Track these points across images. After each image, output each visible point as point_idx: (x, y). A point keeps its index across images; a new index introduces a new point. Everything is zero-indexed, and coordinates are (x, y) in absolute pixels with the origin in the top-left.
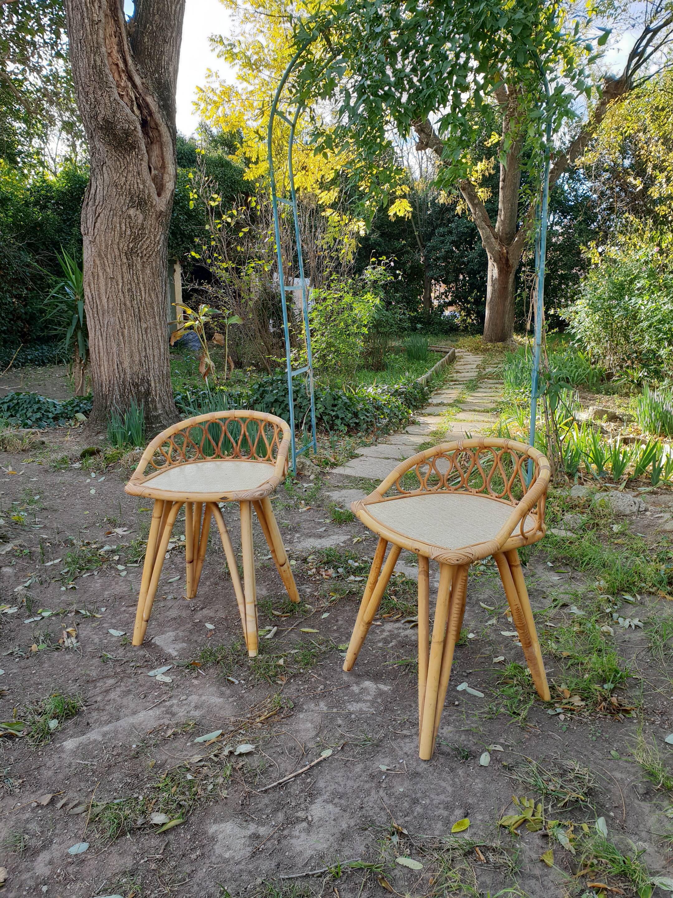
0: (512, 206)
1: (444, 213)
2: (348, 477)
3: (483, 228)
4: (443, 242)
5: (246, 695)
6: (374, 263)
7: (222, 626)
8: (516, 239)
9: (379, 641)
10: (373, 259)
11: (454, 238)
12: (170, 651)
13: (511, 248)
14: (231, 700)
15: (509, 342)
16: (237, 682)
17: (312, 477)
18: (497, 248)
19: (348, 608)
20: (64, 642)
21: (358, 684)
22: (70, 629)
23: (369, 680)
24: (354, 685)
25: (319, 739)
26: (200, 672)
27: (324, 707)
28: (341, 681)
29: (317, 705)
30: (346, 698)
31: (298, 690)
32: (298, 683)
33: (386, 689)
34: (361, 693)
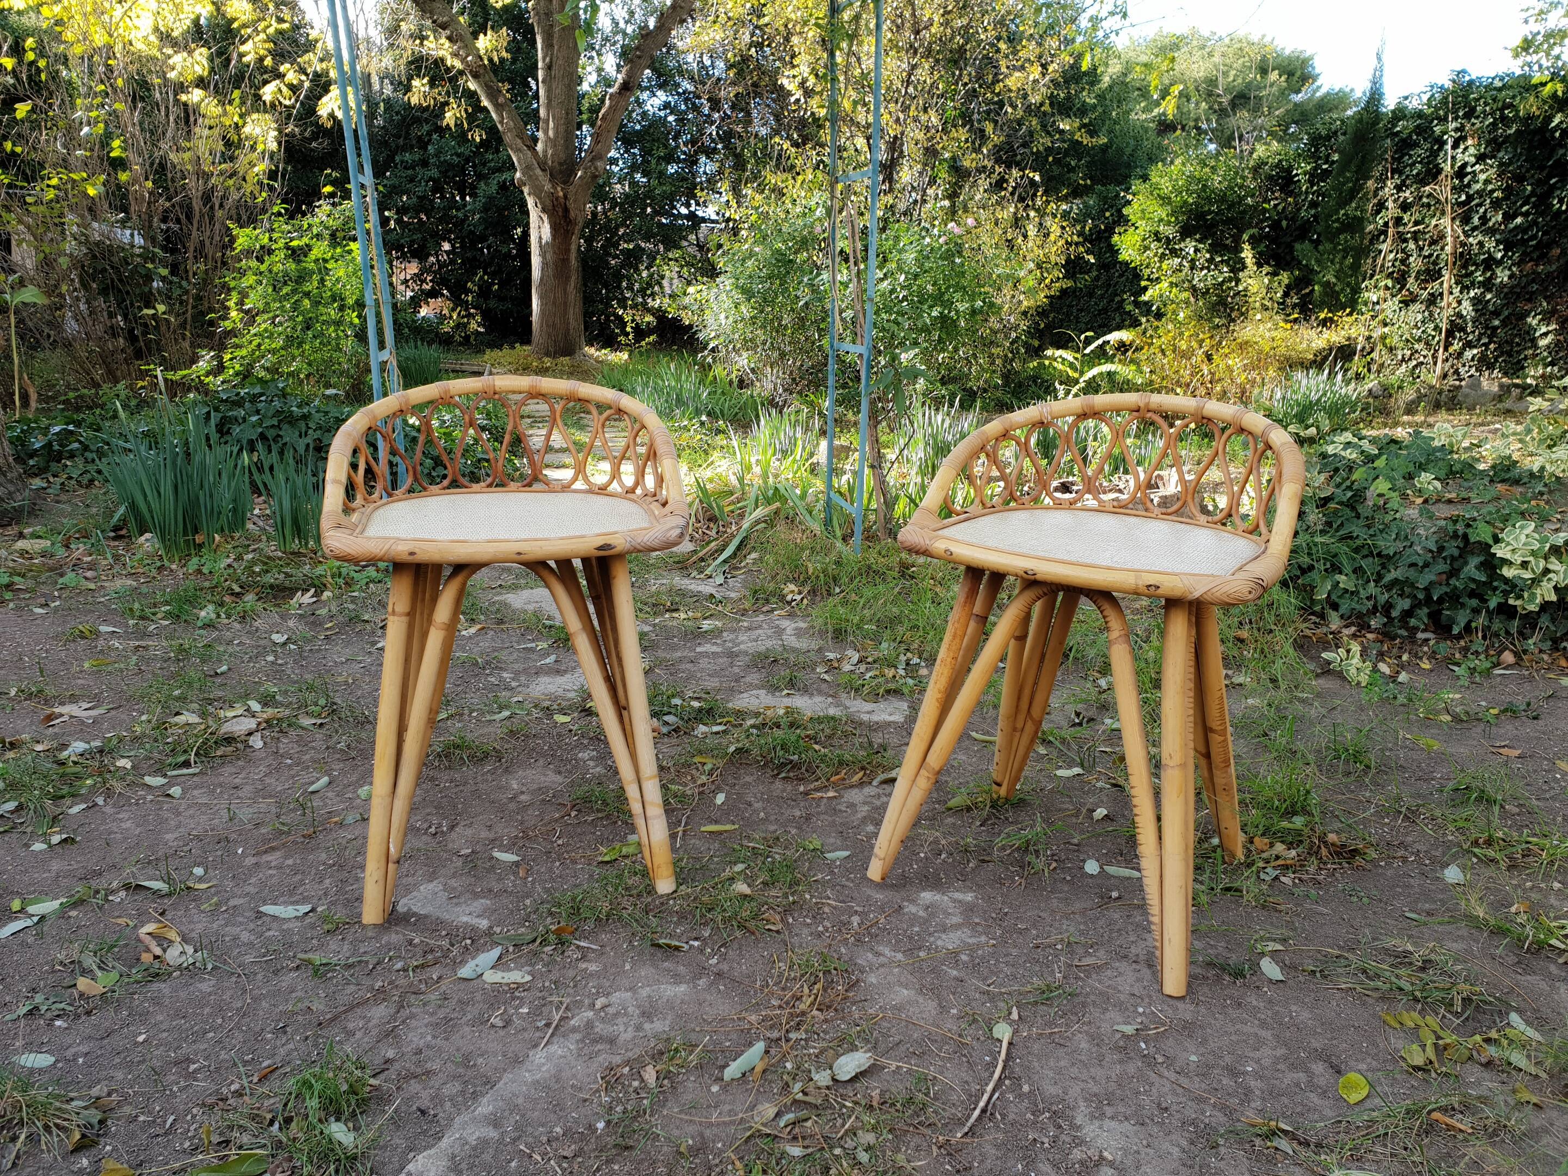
0: (567, 114)
1: (409, 126)
3: (518, 150)
4: (412, 180)
5: (726, 968)
6: (332, 195)
7: (532, 852)
8: (579, 174)
10: (328, 189)
11: (434, 173)
12: (465, 919)
13: (572, 189)
14: (702, 981)
15: (577, 356)
16: (684, 947)
18: (548, 187)
19: (748, 779)
20: (156, 957)
21: (913, 901)
22: (150, 927)
23: (924, 890)
24: (906, 904)
25: (954, 1011)
26: (582, 944)
27: (894, 954)
28: (876, 902)
29: (877, 954)
30: (916, 929)
31: (818, 935)
32: (804, 921)
33: (969, 899)
34: (932, 915)
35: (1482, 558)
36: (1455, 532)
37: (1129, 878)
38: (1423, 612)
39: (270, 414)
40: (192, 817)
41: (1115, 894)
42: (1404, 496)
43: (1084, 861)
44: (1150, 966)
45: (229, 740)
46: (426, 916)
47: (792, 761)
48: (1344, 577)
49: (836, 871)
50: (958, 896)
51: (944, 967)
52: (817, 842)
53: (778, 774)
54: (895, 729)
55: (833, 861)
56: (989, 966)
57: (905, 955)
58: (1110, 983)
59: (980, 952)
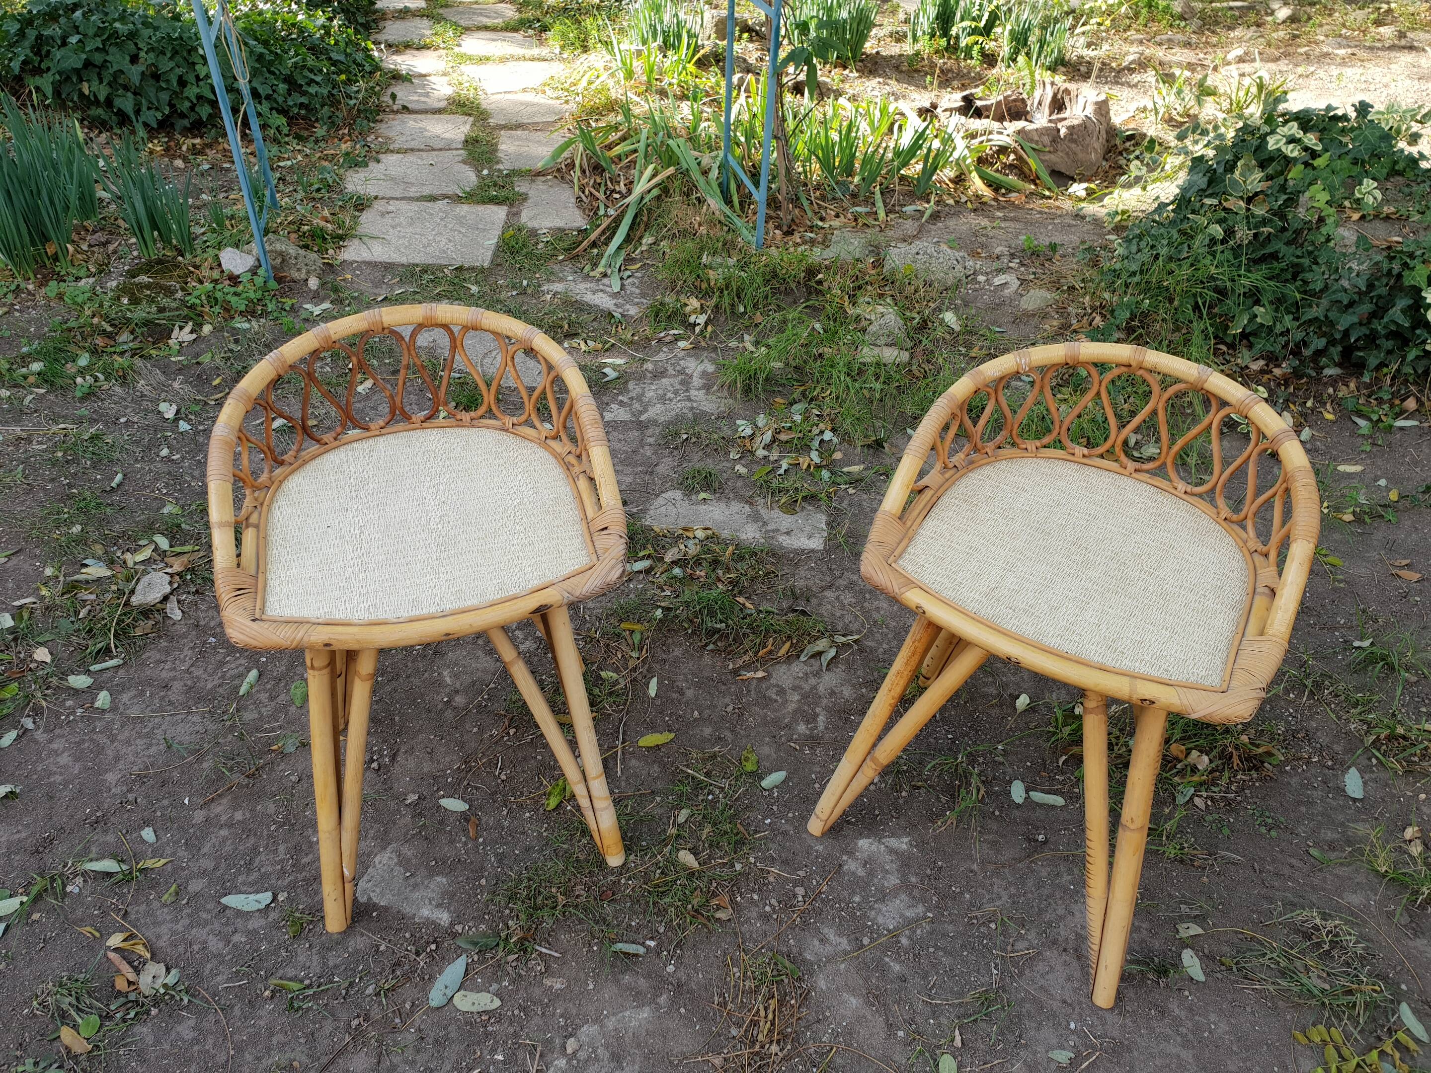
2: (388, 267)
5: (684, 978)
7: (479, 796)
9: (794, 720)
12: (426, 912)
14: (663, 1000)
16: (641, 950)
17: (313, 283)
19: (678, 652)
20: (130, 983)
21: (851, 854)
22: (116, 940)
23: (861, 835)
24: (845, 858)
25: (901, 1034)
26: (544, 950)
27: (839, 940)
28: (817, 857)
29: (823, 941)
30: (857, 899)
31: (766, 917)
32: (752, 898)
33: (904, 846)
34: (871, 874)
35: (1411, 302)
36: (1390, 271)
37: (1053, 807)
38: (1336, 351)
39: (91, 32)
40: (128, 742)
41: (1041, 838)
42: (1341, 208)
43: (1010, 782)
44: (1079, 957)
45: (146, 612)
46: (386, 909)
47: (720, 630)
48: (1262, 309)
49: (775, 808)
50: (893, 842)
51: (887, 959)
52: (753, 758)
53: (707, 645)
54: (816, 563)
55: (771, 790)
56: (929, 955)
57: (849, 941)
58: (1042, 982)
59: (919, 932)
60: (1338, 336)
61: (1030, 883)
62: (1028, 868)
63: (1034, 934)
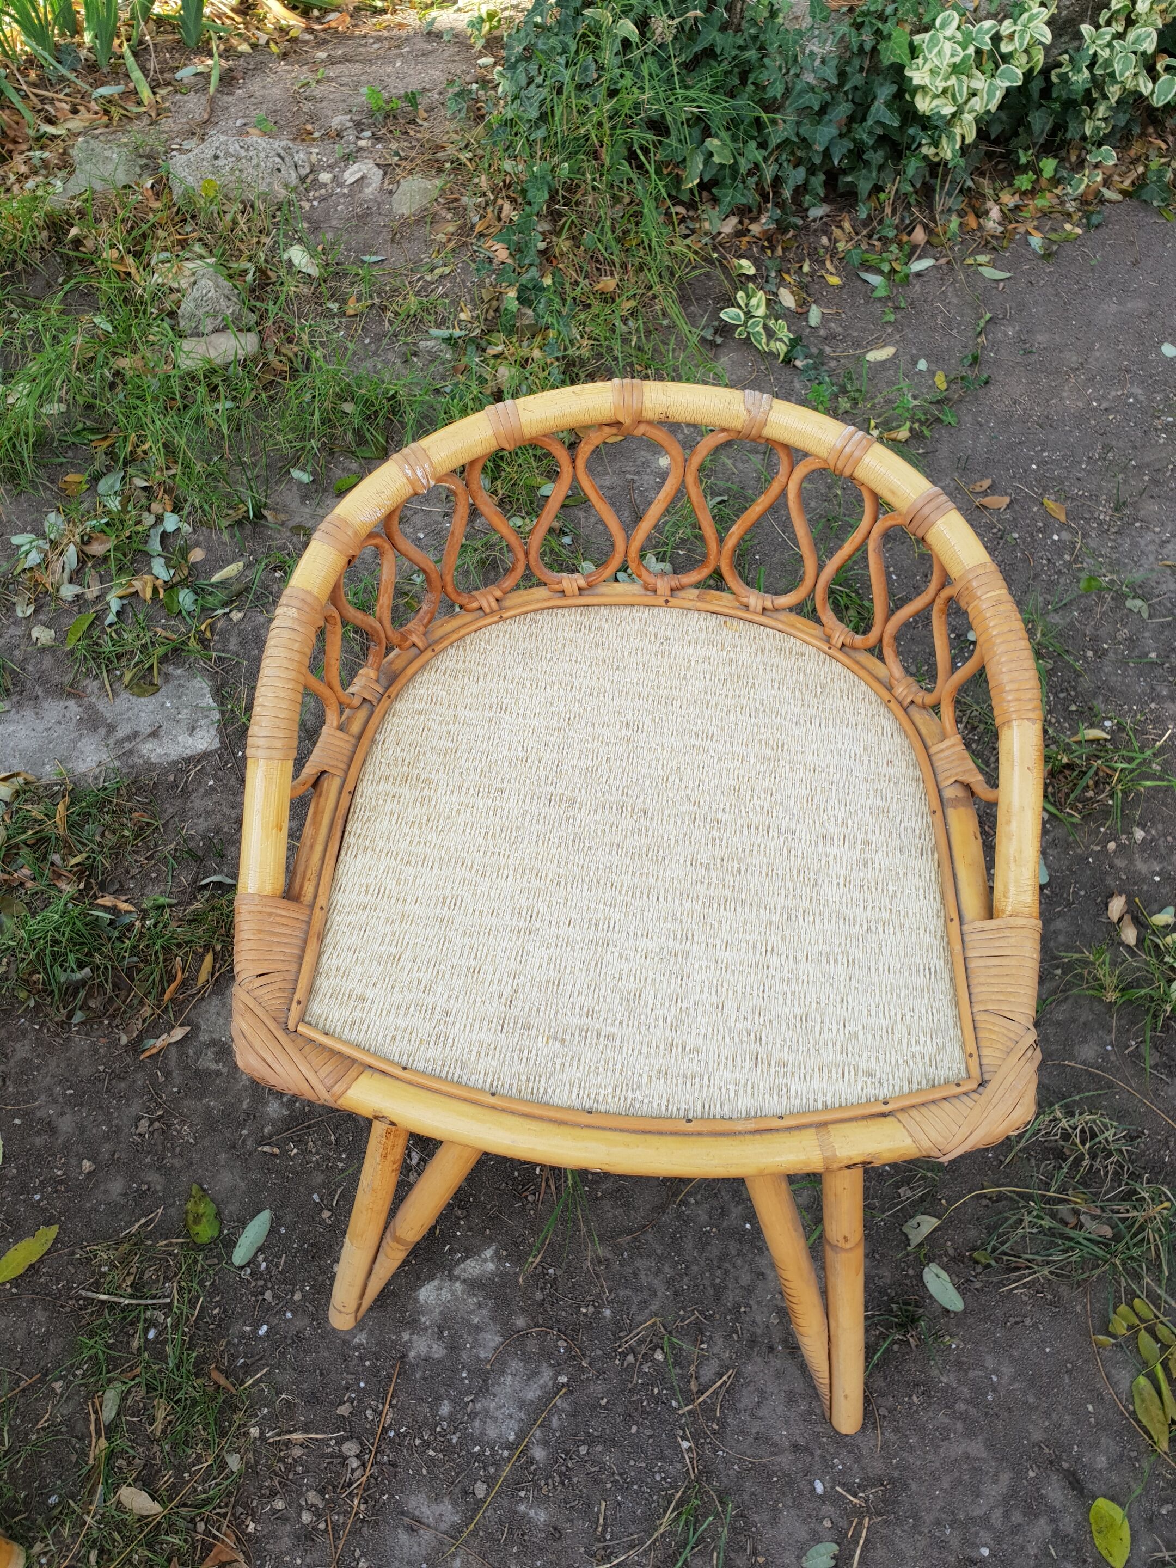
23: (420, 1279)
27: (438, 1509)
28: (361, 1359)
29: (415, 1525)
30: (445, 1409)
31: (307, 1536)
32: (275, 1511)
33: (490, 1266)
34: (454, 1348)
35: (894, 88)
36: (861, 47)
47: (83, 983)
48: (716, 142)
49: (268, 1295)
50: (472, 1268)
51: (522, 1508)
52: (206, 1208)
53: (70, 1016)
54: (215, 777)
55: (252, 1262)
56: (582, 1462)
57: (455, 1503)
58: (756, 1427)
59: (555, 1422)
60: (817, 160)
61: (688, 1244)
62: (679, 1217)
63: (720, 1342)
